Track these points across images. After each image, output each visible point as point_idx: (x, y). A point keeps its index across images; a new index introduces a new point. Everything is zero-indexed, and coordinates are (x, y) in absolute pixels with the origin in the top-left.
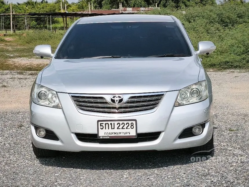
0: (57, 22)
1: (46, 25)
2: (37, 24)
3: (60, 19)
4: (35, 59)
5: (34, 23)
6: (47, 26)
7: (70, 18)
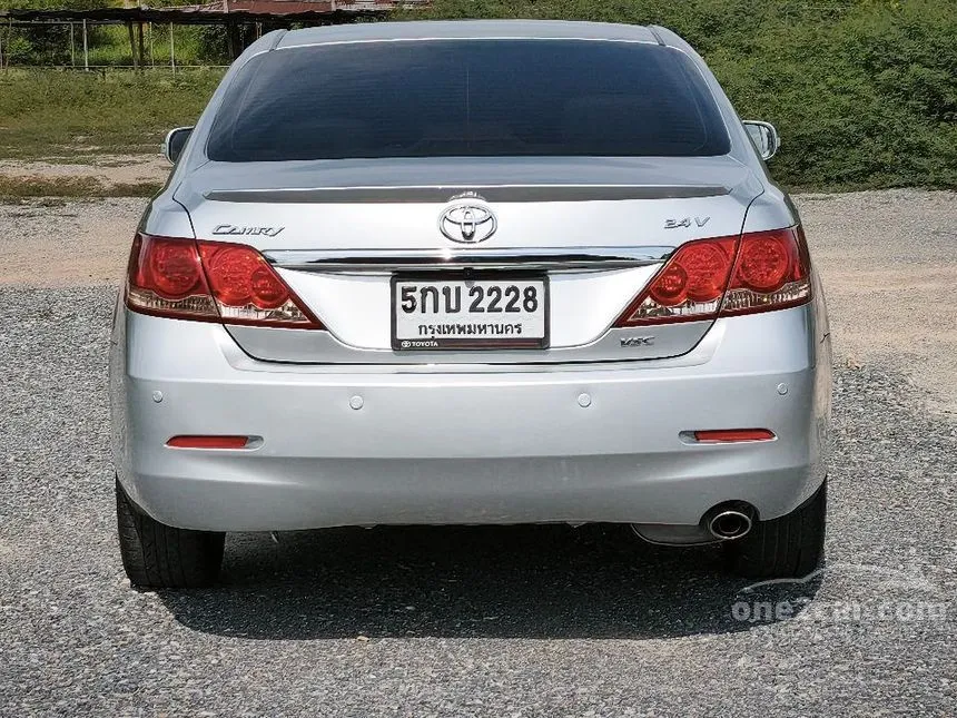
0: (108, 42)
1: (66, 53)
2: (34, 49)
3: (119, 31)
4: (45, 164)
5: (23, 44)
6: (69, 56)
7: (155, 28)
